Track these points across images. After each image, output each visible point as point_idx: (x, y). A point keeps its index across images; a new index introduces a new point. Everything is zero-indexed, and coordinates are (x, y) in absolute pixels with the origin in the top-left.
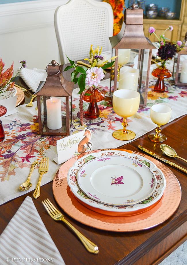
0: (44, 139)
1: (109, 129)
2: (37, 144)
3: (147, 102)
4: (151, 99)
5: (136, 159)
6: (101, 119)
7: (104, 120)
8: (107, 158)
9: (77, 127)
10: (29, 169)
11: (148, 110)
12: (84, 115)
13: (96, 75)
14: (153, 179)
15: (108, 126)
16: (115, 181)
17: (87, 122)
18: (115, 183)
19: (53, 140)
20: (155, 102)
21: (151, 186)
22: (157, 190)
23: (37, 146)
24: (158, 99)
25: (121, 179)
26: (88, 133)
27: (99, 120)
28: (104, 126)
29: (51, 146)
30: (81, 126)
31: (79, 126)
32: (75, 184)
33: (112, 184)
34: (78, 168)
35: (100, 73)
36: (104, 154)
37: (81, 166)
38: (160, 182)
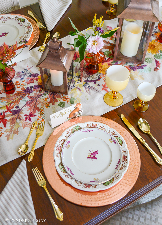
0: (47, 95)
1: (103, 89)
2: (40, 100)
3: (147, 57)
4: (151, 53)
5: (114, 134)
6: (99, 75)
7: (101, 77)
8: (90, 130)
9: (76, 84)
10: (30, 129)
11: (144, 68)
13: (97, 44)
14: (120, 159)
15: (103, 85)
16: (91, 155)
17: (86, 78)
18: (91, 157)
19: (54, 97)
20: (154, 57)
21: (116, 166)
22: (120, 171)
23: (39, 103)
24: (157, 53)
25: (96, 153)
26: (79, 105)
27: (97, 77)
28: (99, 85)
29: (51, 105)
30: (80, 82)
31: (78, 83)
33: (88, 158)
34: (65, 138)
36: (89, 125)
37: (68, 137)
38: (125, 164)
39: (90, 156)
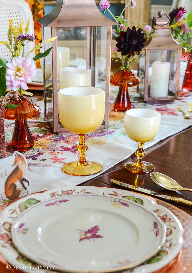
1: (54, 162)
3: (110, 124)
4: (112, 121)
5: (116, 195)
6: (36, 151)
7: (43, 151)
8: (62, 199)
11: (113, 133)
12: (7, 148)
13: (23, 70)
14: (154, 222)
15: (51, 158)
16: (85, 235)
18: (87, 238)
20: (120, 123)
21: (155, 234)
22: (169, 238)
24: (123, 120)
25: (96, 230)
26: (20, 161)
27: (34, 152)
28: (44, 160)
32: (8, 246)
33: (81, 240)
34: (10, 221)
35: (30, 66)
36: (55, 194)
37: (16, 218)
38: (170, 225)
39: (84, 237)
